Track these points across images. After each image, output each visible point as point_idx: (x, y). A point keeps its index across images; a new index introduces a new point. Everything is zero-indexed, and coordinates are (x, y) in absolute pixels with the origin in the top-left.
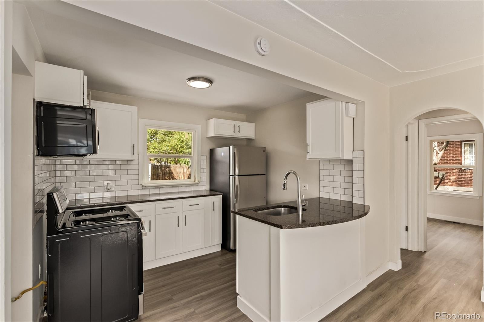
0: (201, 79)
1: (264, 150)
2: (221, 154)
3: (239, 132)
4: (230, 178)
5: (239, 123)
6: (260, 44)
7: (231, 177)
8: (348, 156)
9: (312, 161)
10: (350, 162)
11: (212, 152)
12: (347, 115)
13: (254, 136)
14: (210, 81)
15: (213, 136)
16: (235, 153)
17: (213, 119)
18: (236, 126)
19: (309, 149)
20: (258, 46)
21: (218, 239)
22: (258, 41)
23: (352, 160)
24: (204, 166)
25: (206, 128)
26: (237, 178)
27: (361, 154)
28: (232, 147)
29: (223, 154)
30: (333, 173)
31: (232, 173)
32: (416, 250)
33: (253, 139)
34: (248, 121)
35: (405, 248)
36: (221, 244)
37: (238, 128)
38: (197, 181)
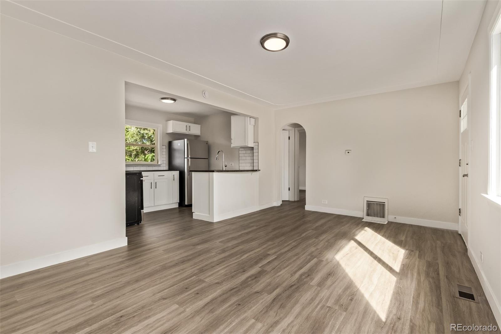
0: (169, 99)
1: (207, 143)
2: (178, 144)
3: (190, 130)
4: (184, 160)
5: (190, 124)
6: (205, 94)
7: (186, 159)
8: (251, 145)
9: (234, 148)
10: (252, 148)
11: (170, 144)
12: (250, 124)
13: (200, 134)
14: (175, 100)
15: (172, 132)
16: (188, 144)
17: (172, 121)
18: (187, 126)
19: (232, 141)
20: (204, 95)
21: (177, 199)
22: (204, 92)
23: (253, 147)
24: (164, 153)
25: (166, 127)
26: (190, 159)
27: (257, 144)
28: (186, 140)
29: (179, 144)
30: (246, 155)
31: (186, 156)
32: (293, 200)
33: (200, 136)
34: (195, 123)
35: (288, 200)
36: (179, 203)
37: (189, 127)
38: (159, 163)
